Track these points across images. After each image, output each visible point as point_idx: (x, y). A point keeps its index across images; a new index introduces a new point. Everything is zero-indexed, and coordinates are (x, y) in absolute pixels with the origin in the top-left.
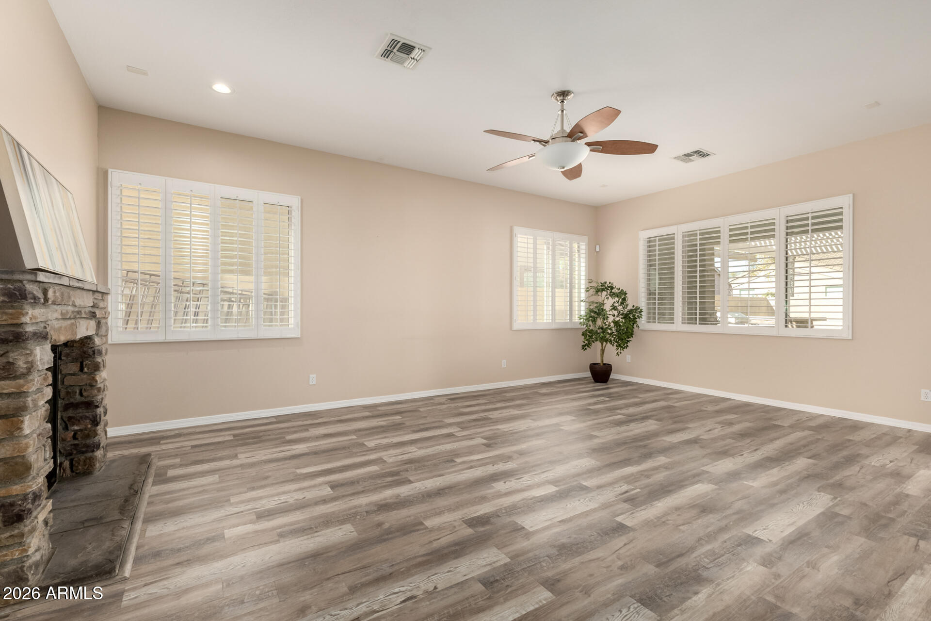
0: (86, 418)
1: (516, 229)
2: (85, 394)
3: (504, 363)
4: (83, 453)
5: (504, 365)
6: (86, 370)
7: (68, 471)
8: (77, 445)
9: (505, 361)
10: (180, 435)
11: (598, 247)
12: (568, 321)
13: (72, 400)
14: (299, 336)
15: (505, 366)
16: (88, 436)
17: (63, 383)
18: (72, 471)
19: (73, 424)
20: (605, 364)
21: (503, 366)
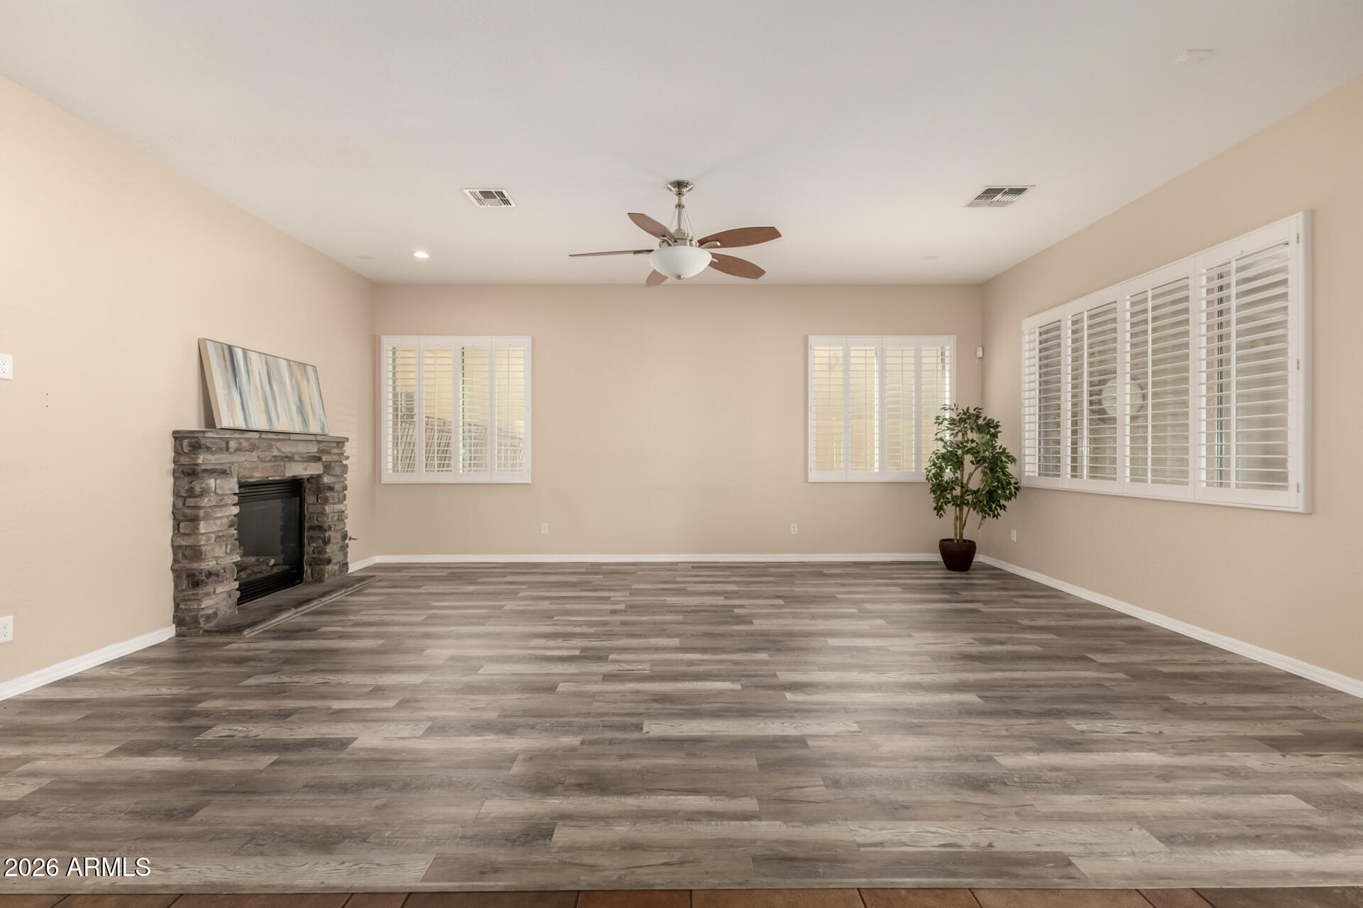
0: (320, 538)
1: (813, 340)
2: (319, 519)
3: (794, 529)
4: (319, 564)
5: (794, 531)
6: (319, 501)
7: (310, 578)
8: (315, 558)
9: (796, 525)
10: (408, 568)
11: (980, 350)
12: (913, 470)
13: (312, 524)
14: (530, 482)
15: (796, 533)
16: (320, 553)
17: (307, 509)
18: (312, 578)
19: (313, 542)
20: (965, 541)
21: (793, 533)
